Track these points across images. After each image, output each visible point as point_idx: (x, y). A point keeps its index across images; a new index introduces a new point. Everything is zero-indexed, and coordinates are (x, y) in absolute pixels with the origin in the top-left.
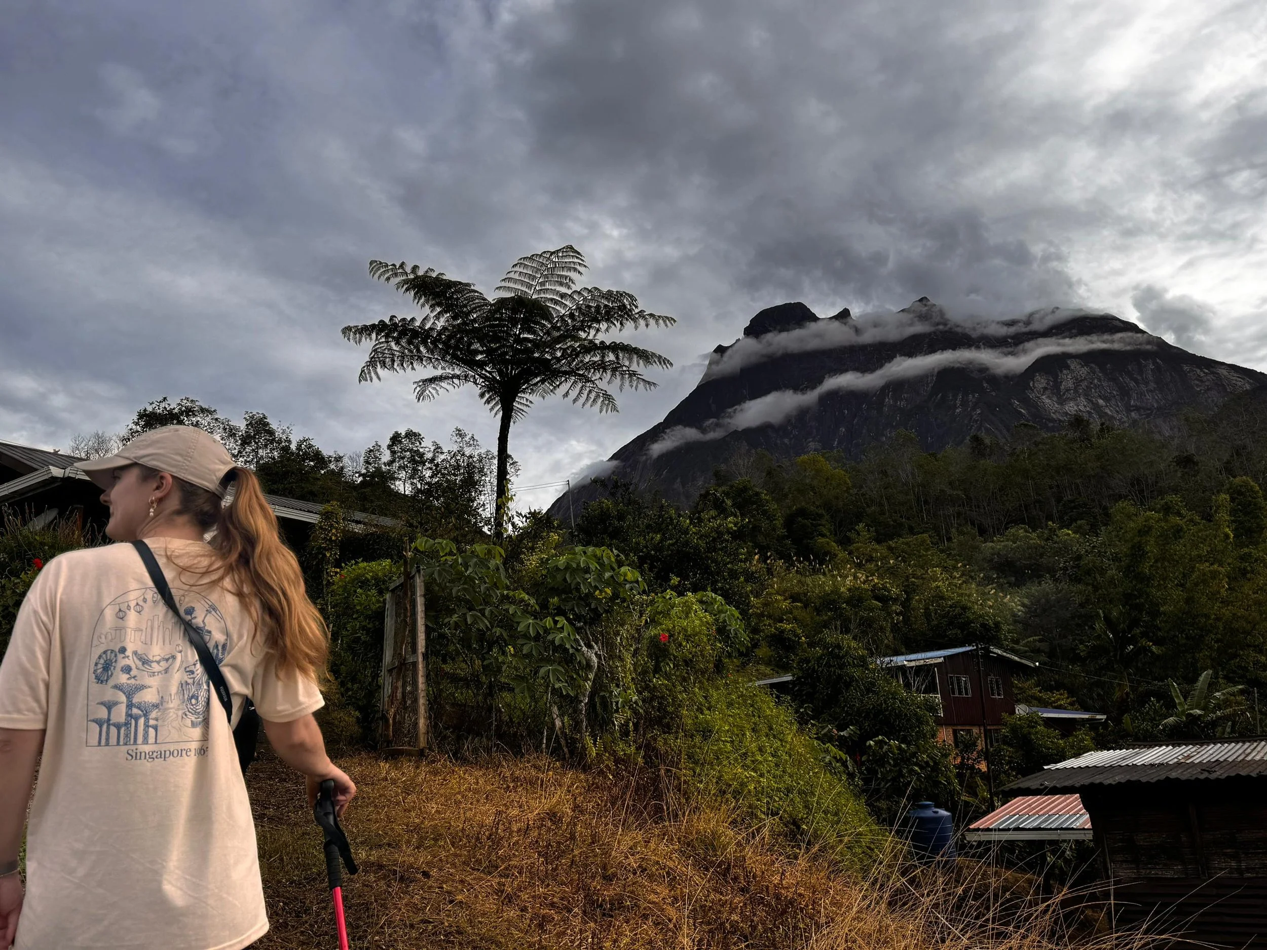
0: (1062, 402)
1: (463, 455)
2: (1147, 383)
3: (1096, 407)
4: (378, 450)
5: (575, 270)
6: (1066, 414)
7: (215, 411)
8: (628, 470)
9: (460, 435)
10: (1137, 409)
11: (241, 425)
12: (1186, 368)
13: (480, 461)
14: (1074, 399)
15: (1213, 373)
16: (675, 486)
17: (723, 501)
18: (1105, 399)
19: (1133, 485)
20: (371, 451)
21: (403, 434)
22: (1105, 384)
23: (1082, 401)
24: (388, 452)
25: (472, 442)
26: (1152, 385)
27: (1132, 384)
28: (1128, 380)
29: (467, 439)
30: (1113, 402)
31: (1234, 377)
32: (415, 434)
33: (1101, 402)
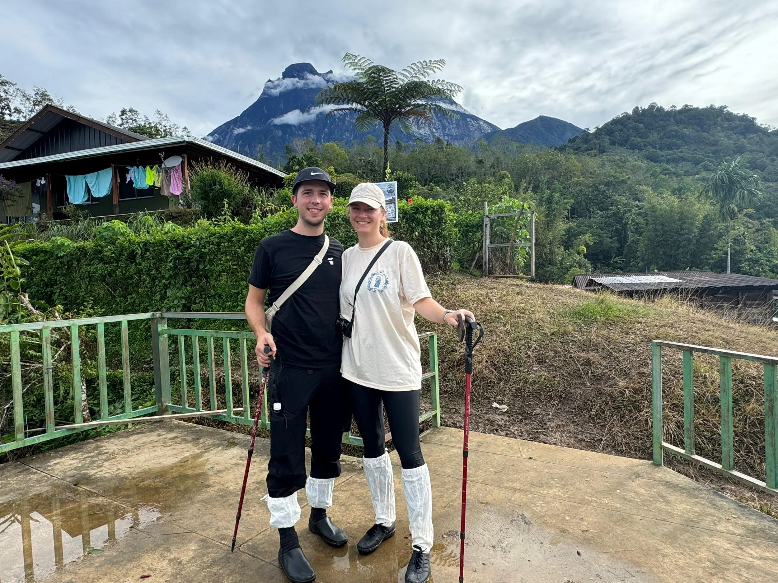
0: (419, 128)
1: (161, 124)
2: (453, 124)
3: (432, 132)
4: (115, 117)
5: (432, 69)
6: (420, 134)
7: (16, 84)
8: (222, 139)
9: (160, 114)
10: (448, 135)
11: (31, 93)
12: (468, 120)
13: (170, 129)
14: (424, 128)
15: (478, 123)
16: (246, 149)
17: (302, 162)
18: (437, 130)
19: (459, 170)
20: (110, 117)
21: (128, 110)
22: (437, 122)
23: (427, 129)
24: (119, 119)
25: (165, 118)
26: (455, 125)
27: (447, 124)
28: (446, 122)
29: (163, 116)
30: (439, 131)
31: (485, 126)
32: (134, 111)
33: (434, 130)
